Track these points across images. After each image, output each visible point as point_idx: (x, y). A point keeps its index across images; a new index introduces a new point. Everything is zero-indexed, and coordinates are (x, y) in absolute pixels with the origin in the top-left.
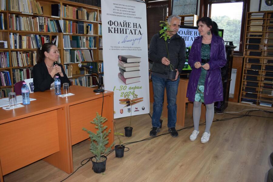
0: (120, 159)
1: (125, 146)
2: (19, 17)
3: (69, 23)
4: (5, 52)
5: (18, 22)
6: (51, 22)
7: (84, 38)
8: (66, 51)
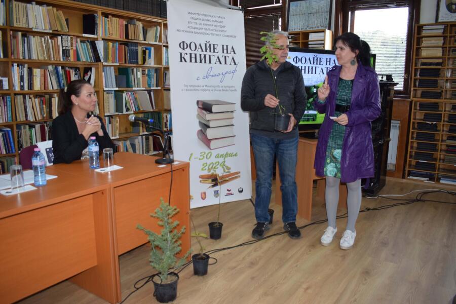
0: (201, 278)
1: (210, 256)
2: (29, 37)
3: (113, 46)
4: (4, 96)
5: (26, 44)
6: (82, 44)
7: (139, 71)
8: (107, 93)
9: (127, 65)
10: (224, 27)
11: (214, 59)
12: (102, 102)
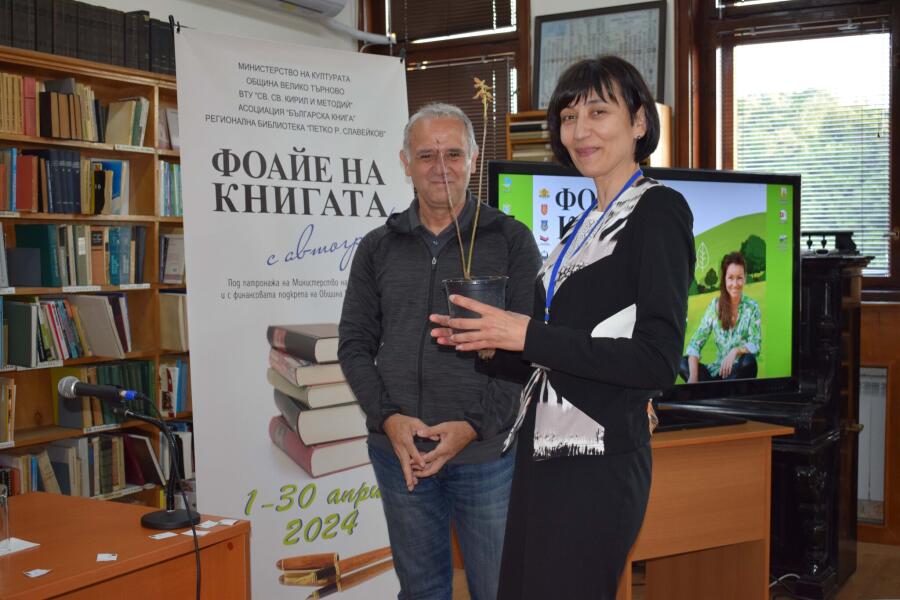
3: (2, 161)
7: (83, 235)
9: (44, 216)
10: (348, 105)
11: (318, 201)
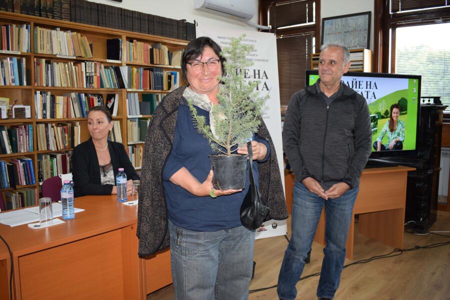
2: (52, 64)
3: (137, 72)
4: (26, 124)
5: (49, 71)
6: (106, 70)
8: (131, 121)
10: (256, 51)
12: (126, 131)
